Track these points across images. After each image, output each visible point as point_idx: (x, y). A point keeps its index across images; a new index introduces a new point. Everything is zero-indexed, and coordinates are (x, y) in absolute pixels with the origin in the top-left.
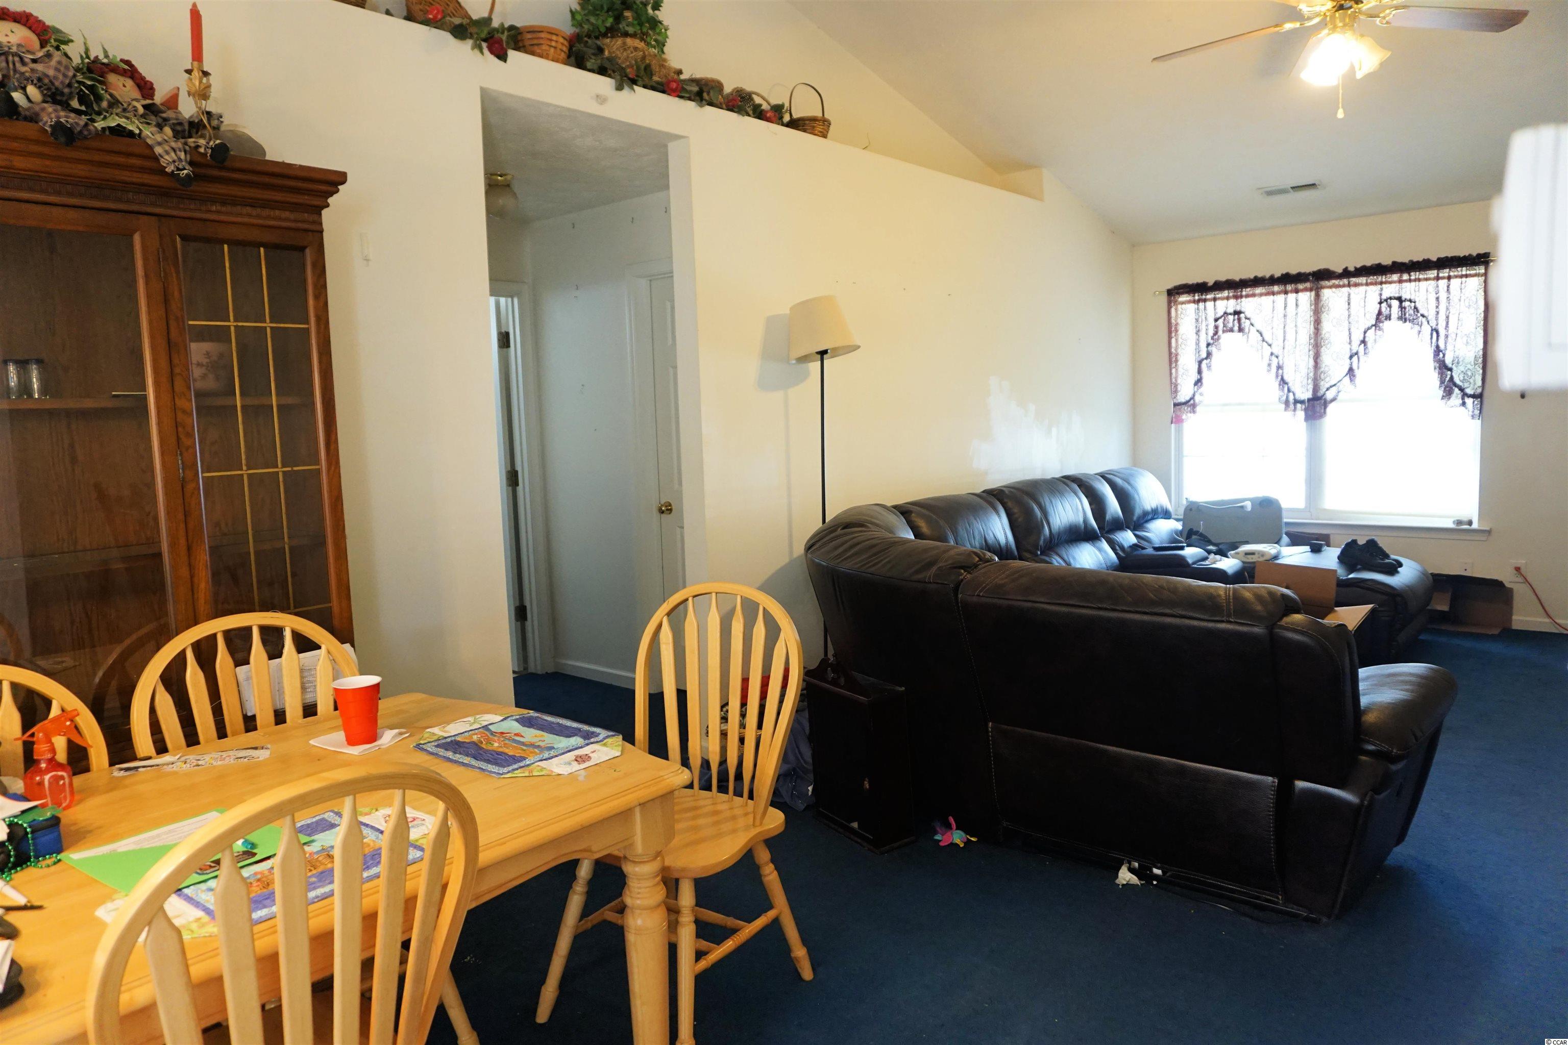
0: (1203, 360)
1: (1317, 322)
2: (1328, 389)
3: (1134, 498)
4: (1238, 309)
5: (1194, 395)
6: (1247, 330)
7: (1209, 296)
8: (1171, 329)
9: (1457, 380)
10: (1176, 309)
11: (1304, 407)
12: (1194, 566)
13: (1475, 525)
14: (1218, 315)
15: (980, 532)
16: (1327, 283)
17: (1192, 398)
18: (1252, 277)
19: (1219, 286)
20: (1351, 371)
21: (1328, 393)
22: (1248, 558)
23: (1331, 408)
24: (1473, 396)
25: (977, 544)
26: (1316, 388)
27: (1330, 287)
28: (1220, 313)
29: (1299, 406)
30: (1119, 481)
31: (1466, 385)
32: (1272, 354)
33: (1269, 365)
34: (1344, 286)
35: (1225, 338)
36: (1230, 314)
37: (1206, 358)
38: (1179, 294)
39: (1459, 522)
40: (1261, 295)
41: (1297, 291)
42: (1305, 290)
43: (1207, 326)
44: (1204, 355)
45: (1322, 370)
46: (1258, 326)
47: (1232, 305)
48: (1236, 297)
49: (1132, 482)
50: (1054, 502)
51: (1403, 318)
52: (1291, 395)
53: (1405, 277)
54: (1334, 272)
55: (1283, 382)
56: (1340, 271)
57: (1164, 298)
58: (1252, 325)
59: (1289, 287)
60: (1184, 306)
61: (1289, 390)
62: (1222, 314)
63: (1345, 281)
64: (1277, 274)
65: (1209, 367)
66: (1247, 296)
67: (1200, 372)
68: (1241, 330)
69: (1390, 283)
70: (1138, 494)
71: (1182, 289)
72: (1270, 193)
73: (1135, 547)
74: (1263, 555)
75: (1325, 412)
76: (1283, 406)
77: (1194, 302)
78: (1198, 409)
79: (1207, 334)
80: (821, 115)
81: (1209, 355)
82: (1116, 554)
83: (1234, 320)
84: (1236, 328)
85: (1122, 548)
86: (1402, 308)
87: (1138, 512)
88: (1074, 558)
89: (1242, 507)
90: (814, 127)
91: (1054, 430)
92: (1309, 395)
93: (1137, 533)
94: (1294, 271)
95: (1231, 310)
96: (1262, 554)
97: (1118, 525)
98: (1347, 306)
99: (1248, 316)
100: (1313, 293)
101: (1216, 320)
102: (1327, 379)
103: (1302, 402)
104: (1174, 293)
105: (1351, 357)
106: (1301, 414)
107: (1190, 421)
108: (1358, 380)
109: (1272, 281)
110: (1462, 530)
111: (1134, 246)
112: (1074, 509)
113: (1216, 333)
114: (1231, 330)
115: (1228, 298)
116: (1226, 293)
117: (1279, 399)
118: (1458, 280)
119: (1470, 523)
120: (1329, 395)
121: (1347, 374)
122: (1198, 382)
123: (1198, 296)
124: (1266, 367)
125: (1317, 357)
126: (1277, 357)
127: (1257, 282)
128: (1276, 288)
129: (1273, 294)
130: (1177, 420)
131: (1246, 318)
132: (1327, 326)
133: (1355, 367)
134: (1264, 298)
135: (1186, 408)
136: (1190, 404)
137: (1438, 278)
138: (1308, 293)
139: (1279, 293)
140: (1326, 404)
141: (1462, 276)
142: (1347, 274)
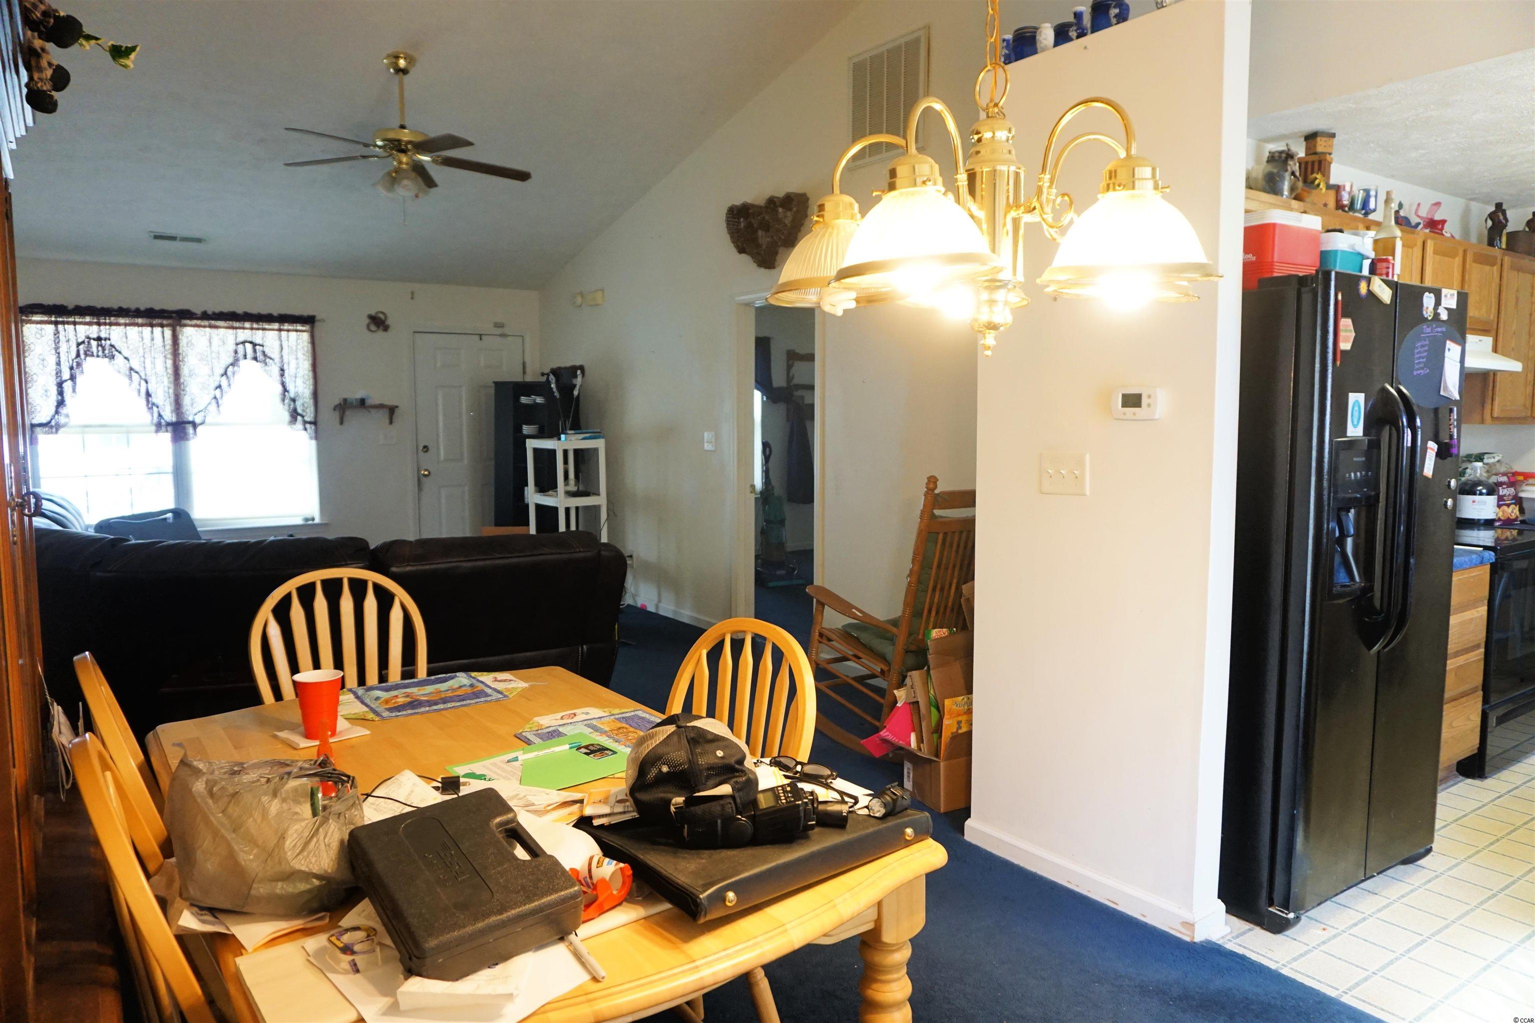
0: (64, 382)
2: (192, 415)
4: (99, 335)
5: (56, 416)
7: (69, 319)
9: (299, 411)
11: (171, 429)
13: (317, 521)
14: (80, 340)
16: (188, 322)
17: (53, 420)
18: (117, 307)
19: (80, 311)
20: (214, 399)
21: (193, 418)
23: (200, 431)
24: (310, 423)
26: (179, 413)
27: (190, 326)
28: (82, 337)
29: (167, 428)
31: (304, 414)
32: (141, 380)
33: (139, 391)
35: (90, 363)
36: (93, 339)
37: (69, 380)
38: (36, 313)
39: (307, 520)
40: (125, 325)
41: (162, 326)
42: (168, 326)
43: (68, 349)
44: (66, 377)
46: (126, 353)
47: (94, 331)
48: (99, 324)
51: (255, 359)
52: (160, 418)
53: (255, 326)
54: (195, 314)
56: (200, 313)
58: (119, 352)
60: (40, 325)
61: (159, 414)
62: (84, 338)
63: (206, 323)
65: (72, 389)
66: (111, 325)
67: (61, 393)
68: (106, 356)
69: (244, 328)
71: (36, 308)
72: (157, 237)
75: (193, 434)
76: (156, 428)
77: (51, 322)
78: (61, 429)
79: (68, 358)
81: (73, 377)
83: (97, 346)
84: (103, 354)
86: (255, 351)
89: (165, 519)
92: (173, 418)
94: (157, 307)
95: (92, 336)
98: (208, 344)
99: (113, 343)
100: (170, 330)
101: (79, 344)
103: (169, 425)
104: (27, 311)
105: (216, 388)
106: (169, 435)
109: (138, 314)
110: (308, 524)
113: (78, 355)
114: (96, 356)
115: (89, 324)
116: (88, 319)
117: (152, 422)
118: (294, 333)
119: (313, 519)
120: (196, 420)
121: (212, 403)
122: (60, 403)
123: (56, 318)
124: (137, 394)
126: (146, 383)
127: (122, 312)
128: (140, 321)
129: (137, 325)
131: (111, 345)
133: (219, 396)
134: (129, 328)
136: (51, 425)
137: (280, 330)
140: (192, 427)
141: (297, 331)
142: (205, 316)
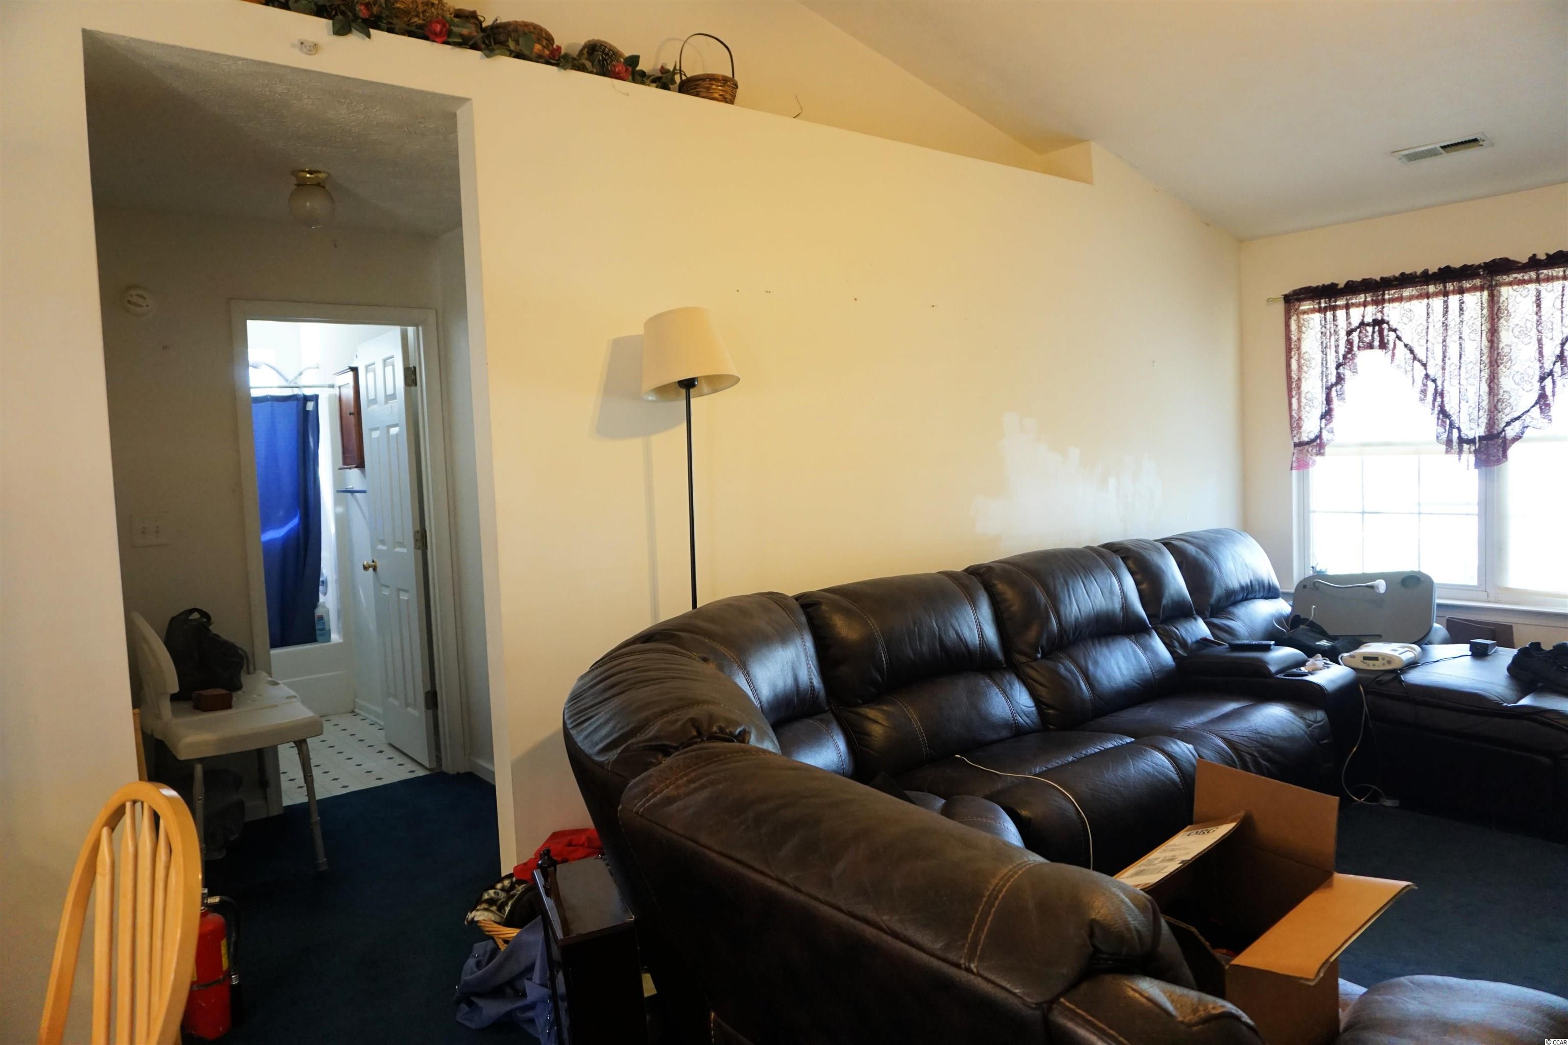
0: (1332, 386)
1: (1493, 333)
2: (1508, 424)
3: (1212, 573)
4: (1379, 316)
5: (1321, 432)
6: (1391, 346)
7: (1341, 302)
8: (1290, 346)
10: (1298, 320)
11: (1473, 448)
12: (1278, 676)
14: (1353, 327)
15: (932, 629)
16: (1506, 278)
17: (1319, 437)
18: (1397, 274)
19: (1352, 288)
20: (1542, 397)
21: (1508, 429)
22: (1369, 665)
23: (1514, 451)
25: (925, 648)
26: (1491, 423)
27: (1510, 284)
28: (1355, 322)
29: (1466, 446)
30: (1191, 549)
32: (1427, 376)
33: (1424, 392)
34: (1530, 281)
35: (1363, 357)
36: (1368, 325)
37: (1337, 384)
38: (1300, 300)
40: (1411, 298)
41: (1461, 291)
42: (1474, 289)
43: (1337, 341)
44: (1333, 379)
45: (1500, 397)
46: (1407, 339)
47: (1370, 313)
48: (1376, 303)
49: (1212, 550)
50: (1070, 583)
52: (1455, 432)
54: (1515, 262)
55: (1443, 412)
56: (1524, 259)
57: (1281, 307)
58: (1399, 338)
59: (1450, 286)
60: (1305, 316)
61: (1452, 425)
62: (1357, 325)
63: (1533, 275)
64: (1433, 269)
65: (1340, 395)
66: (1392, 300)
67: (1329, 401)
68: (1383, 345)
70: (1219, 568)
71: (1302, 294)
72: (1414, 157)
73: (1204, 642)
74: (1389, 662)
75: (1505, 455)
76: (1444, 447)
77: (1320, 310)
78: (1327, 450)
79: (1337, 352)
80: (731, 76)
81: (1340, 379)
82: (1172, 653)
83: (1374, 332)
84: (1376, 343)
85: (1183, 644)
87: (1218, 591)
88: (1096, 663)
89: (1372, 587)
90: (708, 89)
91: (1112, 482)
92: (1481, 431)
93: (1216, 621)
94: (1457, 264)
95: (1368, 319)
96: (1389, 659)
97: (1182, 612)
98: (1535, 309)
99: (1394, 326)
100: (1486, 293)
101: (1349, 333)
102: (1507, 410)
103: (1471, 441)
104: (1292, 299)
105: (1542, 379)
106: (1469, 458)
107: (1319, 466)
108: (1554, 411)
109: (1425, 278)
111: (1240, 241)
112: (1106, 591)
113: (1350, 350)
114: (1370, 346)
115: (1365, 304)
116: (1361, 298)
117: (1438, 437)
120: (1510, 432)
121: (1536, 403)
122: (1327, 414)
123: (1326, 303)
124: (1418, 395)
125: (1493, 381)
126: (1434, 381)
127: (1404, 280)
128: (1432, 289)
129: (1428, 296)
130: (1302, 465)
131: (1391, 329)
132: (1505, 337)
133: (1549, 392)
134: (1415, 302)
135: (1310, 449)
136: (1317, 444)
138: (1478, 294)
139: (1436, 294)
140: (1505, 445)
142: (1534, 264)
